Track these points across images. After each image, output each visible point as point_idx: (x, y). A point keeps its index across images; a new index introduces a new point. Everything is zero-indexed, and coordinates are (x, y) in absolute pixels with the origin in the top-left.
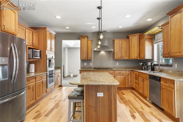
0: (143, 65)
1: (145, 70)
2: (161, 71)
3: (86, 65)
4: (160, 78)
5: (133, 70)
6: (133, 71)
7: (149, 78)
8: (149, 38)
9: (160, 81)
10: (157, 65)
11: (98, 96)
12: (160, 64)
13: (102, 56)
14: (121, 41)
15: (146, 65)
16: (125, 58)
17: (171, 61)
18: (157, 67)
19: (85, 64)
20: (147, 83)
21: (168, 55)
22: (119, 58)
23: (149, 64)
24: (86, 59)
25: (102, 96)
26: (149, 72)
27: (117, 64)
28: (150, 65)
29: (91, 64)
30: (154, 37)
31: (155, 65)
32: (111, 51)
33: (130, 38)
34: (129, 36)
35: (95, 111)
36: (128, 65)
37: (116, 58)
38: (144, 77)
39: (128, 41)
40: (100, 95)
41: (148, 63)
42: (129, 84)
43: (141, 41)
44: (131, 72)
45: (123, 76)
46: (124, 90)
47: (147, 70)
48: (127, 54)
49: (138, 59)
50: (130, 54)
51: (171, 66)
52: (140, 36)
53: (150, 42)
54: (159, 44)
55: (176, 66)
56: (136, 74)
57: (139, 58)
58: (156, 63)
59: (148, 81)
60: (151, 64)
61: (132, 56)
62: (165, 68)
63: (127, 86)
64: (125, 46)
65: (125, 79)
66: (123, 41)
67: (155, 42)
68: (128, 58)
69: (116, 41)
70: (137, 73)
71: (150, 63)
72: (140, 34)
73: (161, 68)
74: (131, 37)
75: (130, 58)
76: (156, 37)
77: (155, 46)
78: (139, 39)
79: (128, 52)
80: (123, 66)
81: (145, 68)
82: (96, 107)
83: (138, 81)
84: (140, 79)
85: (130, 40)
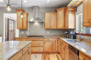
0: (67, 33)
1: (68, 38)
2: (82, 40)
3: (23, 33)
6: (59, 38)
8: (72, 10)
9: (78, 55)
10: (78, 34)
12: (80, 33)
13: (36, 26)
14: (50, 14)
15: (69, 34)
16: (53, 28)
18: (78, 36)
22: (49, 28)
27: (48, 32)
28: (72, 34)
29: (27, 33)
30: (76, 9)
32: (43, 22)
33: (58, 11)
34: (57, 9)
37: (46, 28)
39: (56, 14)
41: (71, 32)
42: (56, 49)
45: (51, 42)
46: (52, 54)
47: (70, 38)
48: (55, 25)
52: (65, 9)
53: (72, 14)
54: (80, 15)
57: (65, 27)
58: (77, 32)
63: (54, 51)
65: (52, 45)
66: (52, 14)
67: (77, 13)
68: (56, 28)
69: (46, 14)
71: (72, 32)
75: (58, 28)
77: (77, 16)
78: (65, 12)
79: (56, 23)
80: (53, 34)
83: (61, 48)
85: (58, 14)
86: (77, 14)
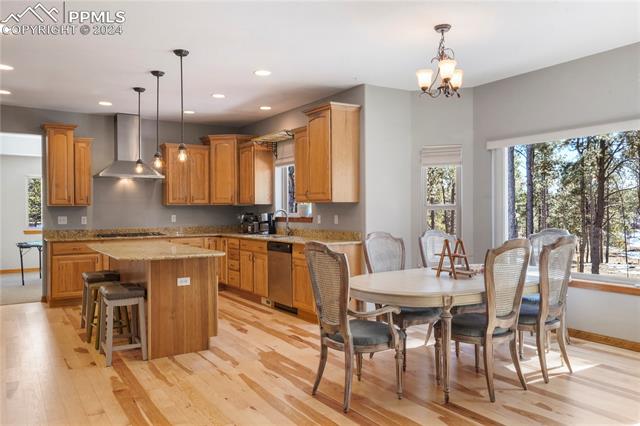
0: (246, 220)
1: (253, 233)
2: (291, 233)
3: (66, 223)
4: (291, 245)
5: (223, 235)
6: (220, 237)
7: (268, 249)
8: (263, 151)
9: (291, 252)
10: (283, 219)
11: (179, 284)
12: (288, 216)
13: (124, 193)
15: (256, 219)
16: (196, 201)
17: (310, 211)
18: (281, 226)
19: (63, 220)
20: (262, 262)
21: (304, 198)
22: (181, 201)
23: (265, 217)
24: (72, 203)
25: (188, 283)
26: (265, 236)
27: (174, 218)
28: (266, 219)
29: (84, 221)
30: (276, 151)
31: (278, 219)
32: (155, 180)
33: (213, 143)
34: (211, 137)
35: (173, 318)
36: (206, 220)
37: (171, 201)
38: (255, 248)
39: (207, 152)
40: (184, 281)
43: (243, 156)
44: (216, 242)
47: (260, 232)
48: (204, 189)
49: (236, 204)
50: (213, 190)
51: (310, 220)
52: (240, 142)
53: (265, 161)
55: (319, 220)
56: (231, 246)
57: (239, 200)
58: (279, 215)
59: (266, 257)
60: (269, 217)
61: (218, 196)
62: (300, 226)
64: (199, 167)
66: (193, 151)
67: (278, 162)
68: (206, 201)
70: (237, 242)
71: (266, 215)
72: (240, 136)
73: (291, 225)
74: (217, 142)
75: (214, 201)
76: (280, 149)
77: (278, 171)
78: (238, 149)
79: (207, 183)
80: (190, 225)
81: (253, 229)
82: (174, 310)
83: (237, 263)
84: (245, 256)
85: (213, 150)
86: (278, 165)
